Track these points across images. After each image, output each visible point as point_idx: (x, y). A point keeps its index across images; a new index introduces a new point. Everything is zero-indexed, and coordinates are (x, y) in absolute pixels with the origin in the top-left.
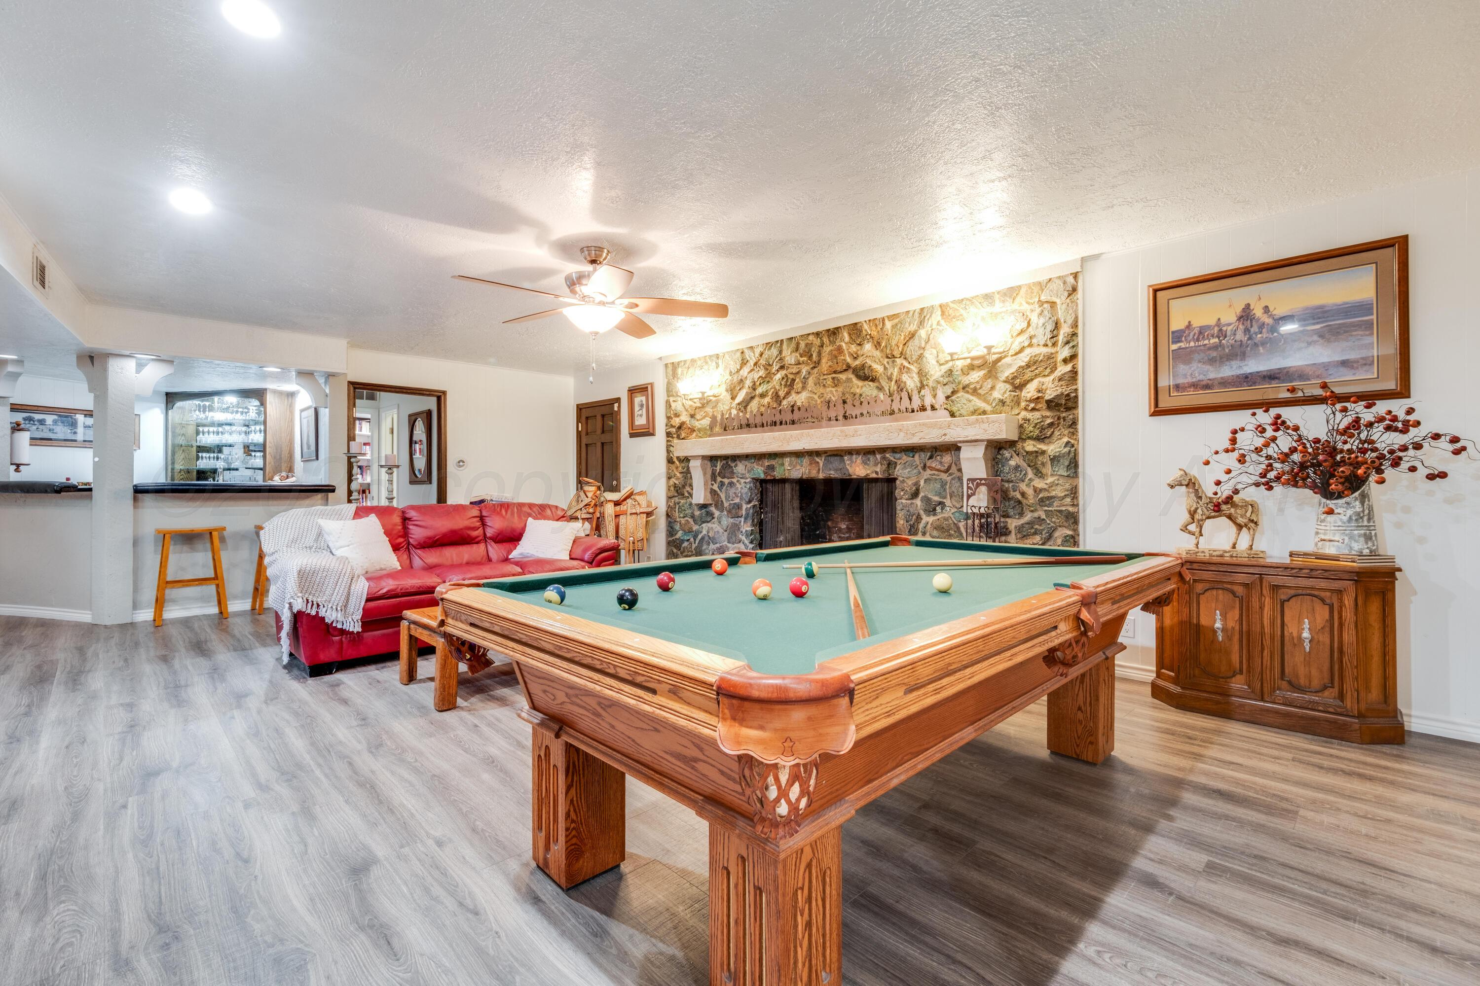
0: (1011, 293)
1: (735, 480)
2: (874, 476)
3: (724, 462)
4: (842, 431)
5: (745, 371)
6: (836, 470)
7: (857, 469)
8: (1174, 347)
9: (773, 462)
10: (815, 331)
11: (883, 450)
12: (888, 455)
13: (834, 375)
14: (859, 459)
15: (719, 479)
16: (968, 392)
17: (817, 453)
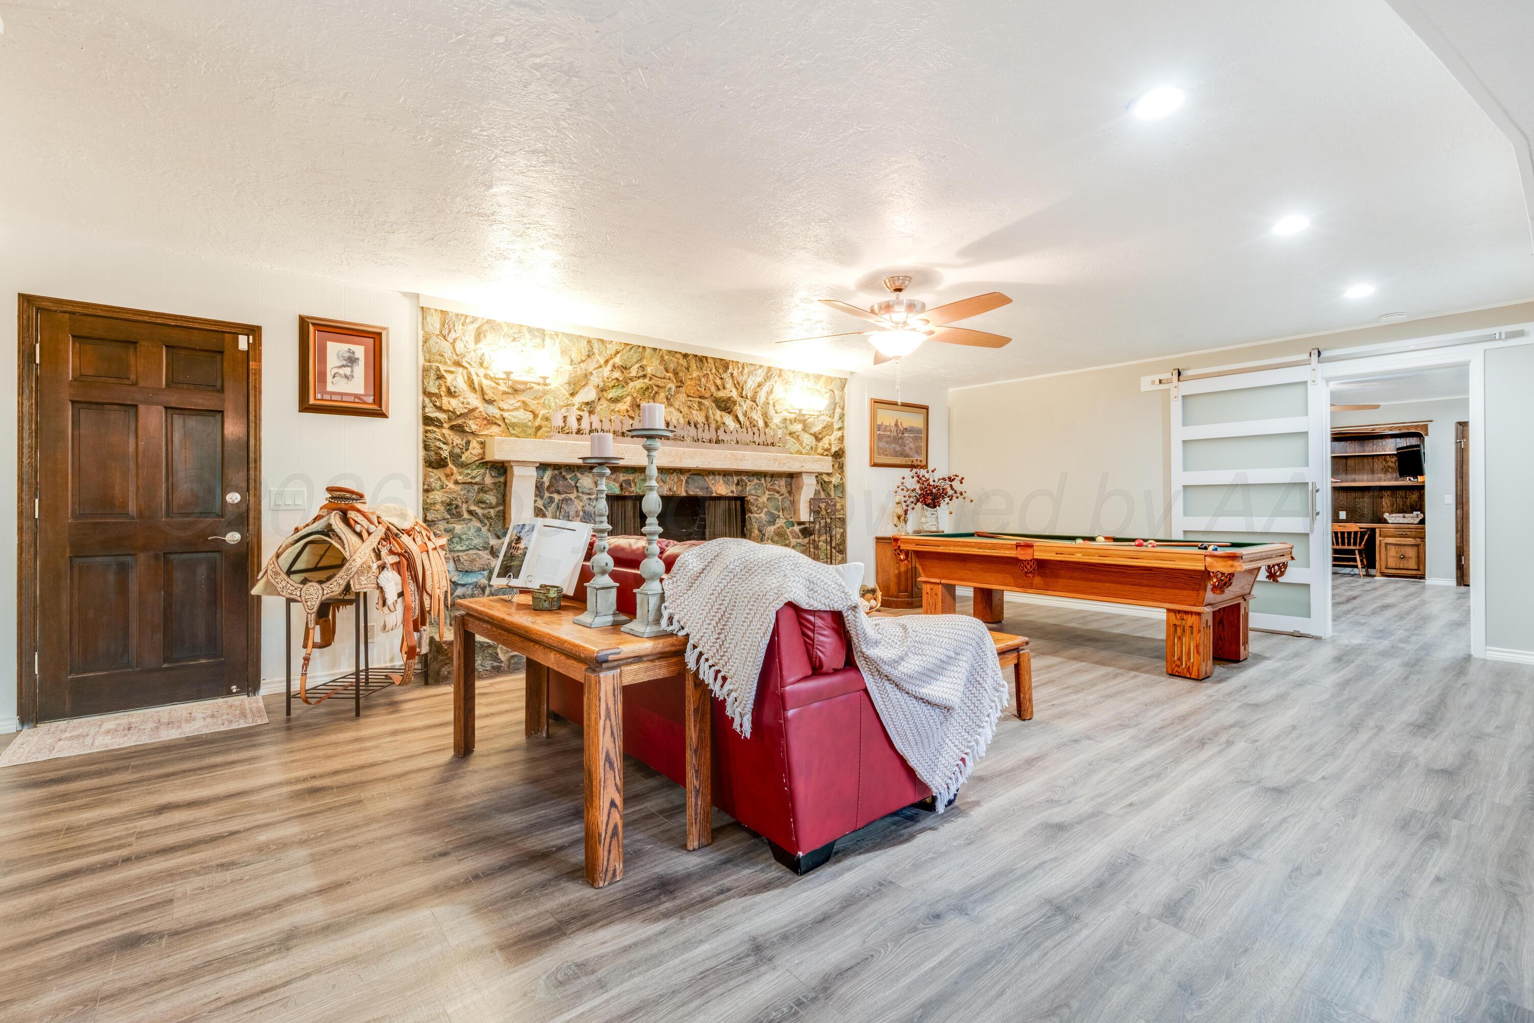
0: (818, 377)
1: (572, 496)
2: (731, 495)
3: (556, 472)
4: (732, 455)
5: (591, 365)
6: (701, 489)
7: (720, 488)
8: (878, 433)
9: (631, 477)
10: (684, 352)
11: (739, 473)
12: (744, 478)
13: (700, 400)
14: (720, 479)
15: (547, 495)
16: (793, 437)
17: (681, 471)
